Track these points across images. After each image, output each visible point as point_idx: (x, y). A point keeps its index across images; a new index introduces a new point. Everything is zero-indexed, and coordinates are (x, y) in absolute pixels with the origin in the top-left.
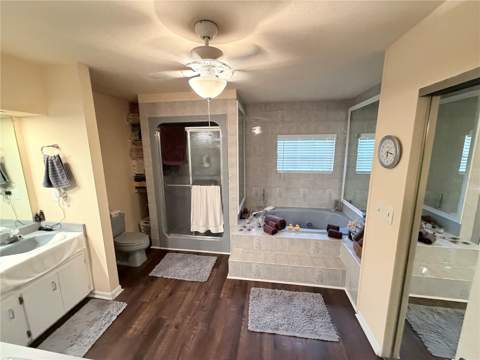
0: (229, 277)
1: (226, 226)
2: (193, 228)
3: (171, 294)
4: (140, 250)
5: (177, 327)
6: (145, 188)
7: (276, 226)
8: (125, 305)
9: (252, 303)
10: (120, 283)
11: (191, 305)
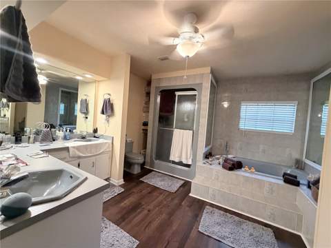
0: (190, 195)
1: (194, 160)
2: (172, 158)
3: (150, 193)
4: (138, 164)
5: (149, 211)
6: (147, 130)
7: (233, 164)
8: (123, 190)
9: (204, 215)
10: (124, 178)
11: (161, 202)
